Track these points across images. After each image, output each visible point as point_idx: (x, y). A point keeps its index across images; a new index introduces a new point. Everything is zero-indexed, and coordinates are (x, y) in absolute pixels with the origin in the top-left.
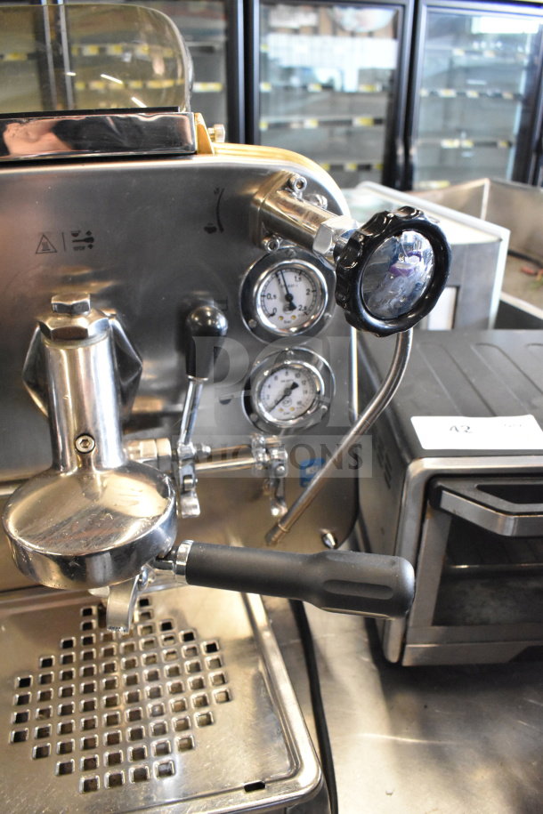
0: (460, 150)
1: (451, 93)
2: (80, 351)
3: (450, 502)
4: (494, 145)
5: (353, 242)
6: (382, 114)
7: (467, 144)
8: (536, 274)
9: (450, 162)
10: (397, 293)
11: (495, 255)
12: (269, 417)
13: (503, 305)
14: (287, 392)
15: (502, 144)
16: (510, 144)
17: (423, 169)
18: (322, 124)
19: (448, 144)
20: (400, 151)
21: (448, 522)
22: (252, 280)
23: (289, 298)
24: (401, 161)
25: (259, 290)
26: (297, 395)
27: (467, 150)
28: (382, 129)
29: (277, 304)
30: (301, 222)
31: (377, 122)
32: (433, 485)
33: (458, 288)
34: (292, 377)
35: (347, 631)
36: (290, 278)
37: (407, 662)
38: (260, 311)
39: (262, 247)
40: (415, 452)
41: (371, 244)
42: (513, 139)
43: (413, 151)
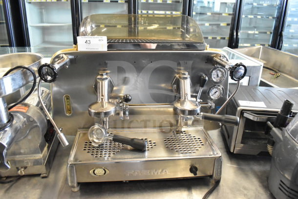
0: (254, 34)
1: (252, 17)
2: (185, 81)
3: (246, 115)
4: (266, 33)
5: (233, 67)
6: (230, 22)
7: (257, 32)
8: (274, 75)
9: (251, 37)
10: (239, 75)
11: (260, 69)
12: (212, 97)
13: (261, 81)
14: (215, 93)
15: (268, 33)
16: (271, 33)
17: (242, 39)
18: (210, 25)
19: (250, 32)
20: (235, 34)
21: (245, 119)
22: (212, 71)
23: (218, 75)
24: (235, 37)
25: (213, 74)
26: (217, 93)
27: (256, 34)
28: (229, 27)
29: (216, 76)
30: (221, 62)
31: (228, 25)
32: (242, 112)
33: (250, 77)
34: (216, 90)
35: (221, 148)
36: (218, 71)
37: (235, 152)
38: (212, 77)
39: (215, 66)
40: (238, 106)
41: (236, 68)
42: (272, 32)
43: (239, 34)
